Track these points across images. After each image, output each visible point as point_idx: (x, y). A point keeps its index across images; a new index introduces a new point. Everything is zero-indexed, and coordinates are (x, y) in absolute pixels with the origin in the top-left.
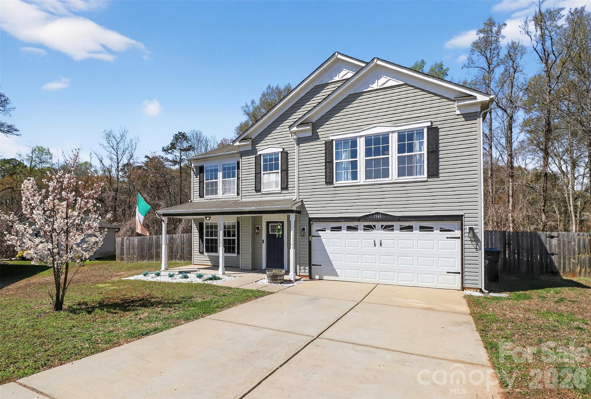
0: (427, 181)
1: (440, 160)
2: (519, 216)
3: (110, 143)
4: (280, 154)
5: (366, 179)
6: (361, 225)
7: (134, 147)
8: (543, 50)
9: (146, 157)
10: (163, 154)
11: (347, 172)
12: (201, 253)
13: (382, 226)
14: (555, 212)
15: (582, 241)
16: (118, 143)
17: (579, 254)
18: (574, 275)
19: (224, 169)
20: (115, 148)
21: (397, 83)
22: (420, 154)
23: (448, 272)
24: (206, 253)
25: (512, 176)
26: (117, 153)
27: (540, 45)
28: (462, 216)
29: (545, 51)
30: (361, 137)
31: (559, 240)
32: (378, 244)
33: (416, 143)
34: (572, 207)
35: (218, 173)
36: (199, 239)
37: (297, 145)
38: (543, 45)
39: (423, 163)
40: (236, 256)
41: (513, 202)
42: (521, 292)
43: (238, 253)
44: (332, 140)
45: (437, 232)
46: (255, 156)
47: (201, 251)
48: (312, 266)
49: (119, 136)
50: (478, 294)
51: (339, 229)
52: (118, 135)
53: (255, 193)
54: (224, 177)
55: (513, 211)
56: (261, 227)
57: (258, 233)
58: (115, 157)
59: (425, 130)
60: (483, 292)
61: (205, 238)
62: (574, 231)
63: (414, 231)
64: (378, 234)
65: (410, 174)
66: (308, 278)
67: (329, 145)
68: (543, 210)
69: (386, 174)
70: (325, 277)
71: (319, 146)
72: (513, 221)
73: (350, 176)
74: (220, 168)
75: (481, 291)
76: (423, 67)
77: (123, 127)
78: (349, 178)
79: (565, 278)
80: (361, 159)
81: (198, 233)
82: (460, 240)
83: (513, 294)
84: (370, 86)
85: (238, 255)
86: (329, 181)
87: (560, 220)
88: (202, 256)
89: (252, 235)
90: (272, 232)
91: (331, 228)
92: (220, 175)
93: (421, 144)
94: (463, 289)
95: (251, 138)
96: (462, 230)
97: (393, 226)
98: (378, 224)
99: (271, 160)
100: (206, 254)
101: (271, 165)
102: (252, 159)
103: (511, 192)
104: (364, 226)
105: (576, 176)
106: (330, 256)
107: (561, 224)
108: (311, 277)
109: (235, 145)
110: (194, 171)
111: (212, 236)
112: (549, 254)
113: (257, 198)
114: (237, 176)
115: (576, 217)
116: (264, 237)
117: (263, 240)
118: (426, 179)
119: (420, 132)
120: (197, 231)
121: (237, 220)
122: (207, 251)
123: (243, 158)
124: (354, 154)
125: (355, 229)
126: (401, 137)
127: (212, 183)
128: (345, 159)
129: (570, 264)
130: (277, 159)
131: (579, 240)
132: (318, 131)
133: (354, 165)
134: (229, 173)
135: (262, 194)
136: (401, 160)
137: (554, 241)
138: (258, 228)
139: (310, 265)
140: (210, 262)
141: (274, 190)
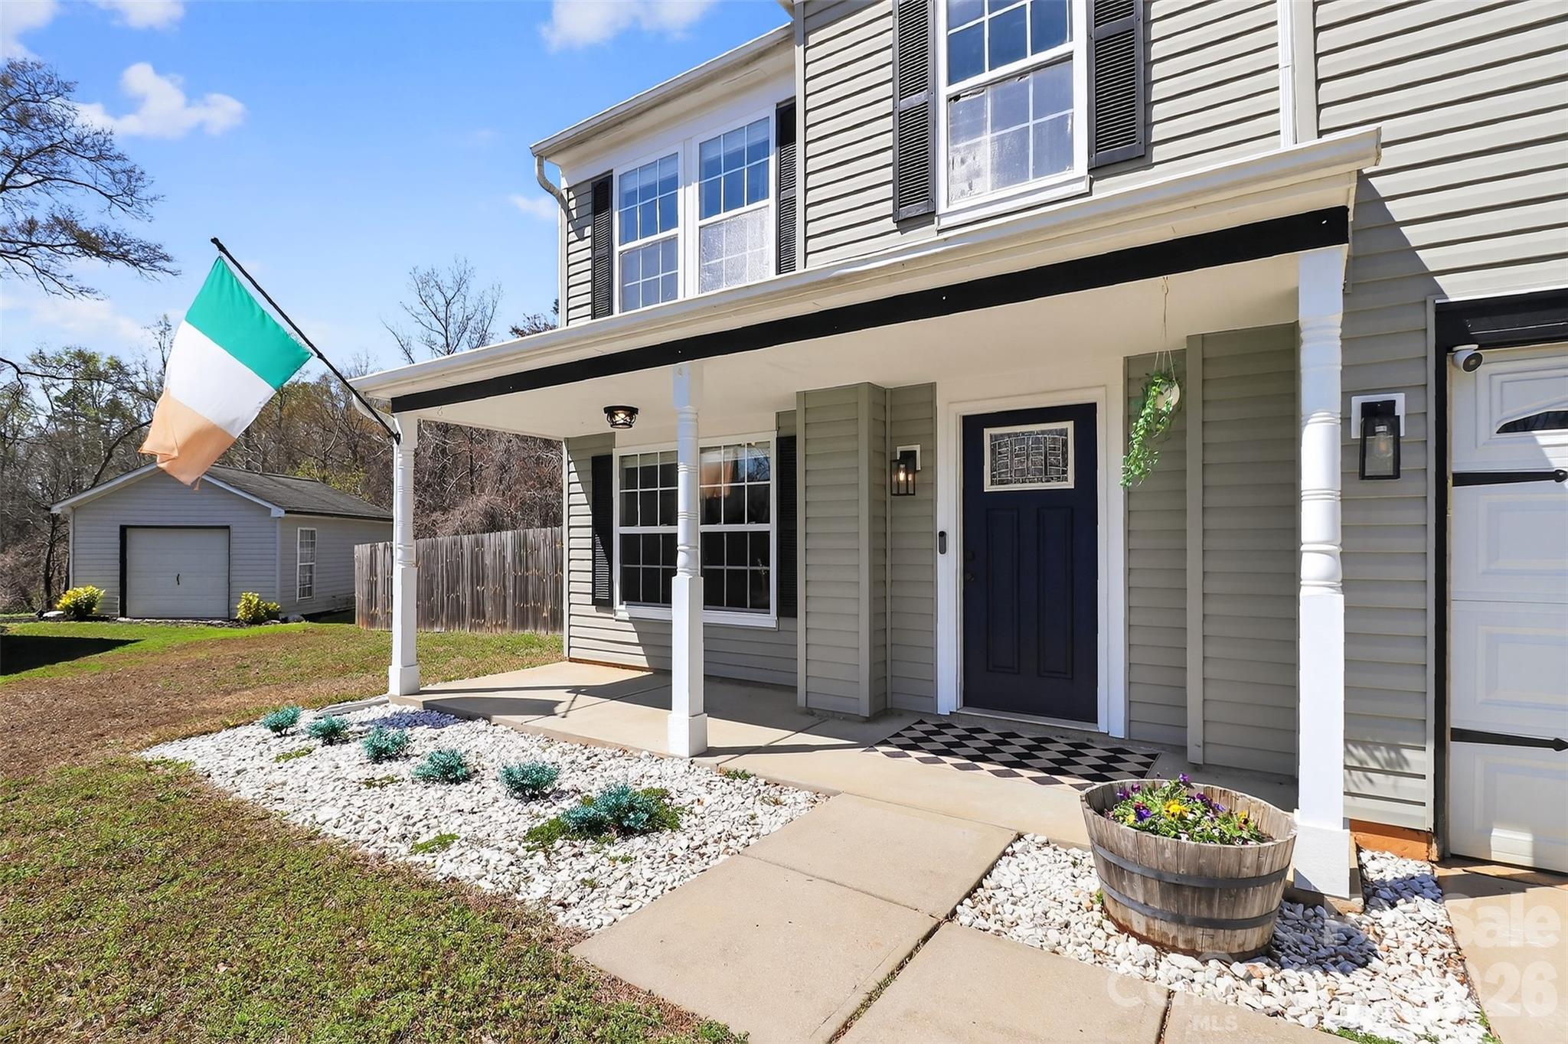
3: (430, 302)
7: (489, 312)
12: (603, 603)
19: (709, 167)
20: (442, 315)
24: (623, 607)
26: (446, 331)
35: (680, 194)
36: (593, 538)
40: (774, 625)
43: (788, 608)
47: (603, 596)
48: (1457, 749)
49: (450, 284)
52: (448, 282)
53: (898, 237)
54: (709, 207)
56: (931, 452)
57: (906, 492)
58: (441, 341)
61: (618, 530)
74: (689, 164)
77: (461, 260)
81: (588, 510)
85: (786, 622)
88: (603, 620)
89: (874, 502)
90: (1002, 482)
92: (688, 198)
100: (622, 610)
101: (1007, 27)
108: (1446, 844)
111: (648, 519)
114: (780, 189)
116: (948, 513)
117: (942, 534)
120: (582, 498)
121: (778, 428)
122: (629, 597)
123: (813, 38)
127: (649, 251)
134: (733, 183)
135: (943, 231)
138: (908, 458)
139: (1444, 735)
140: (640, 650)
141: (1032, 184)
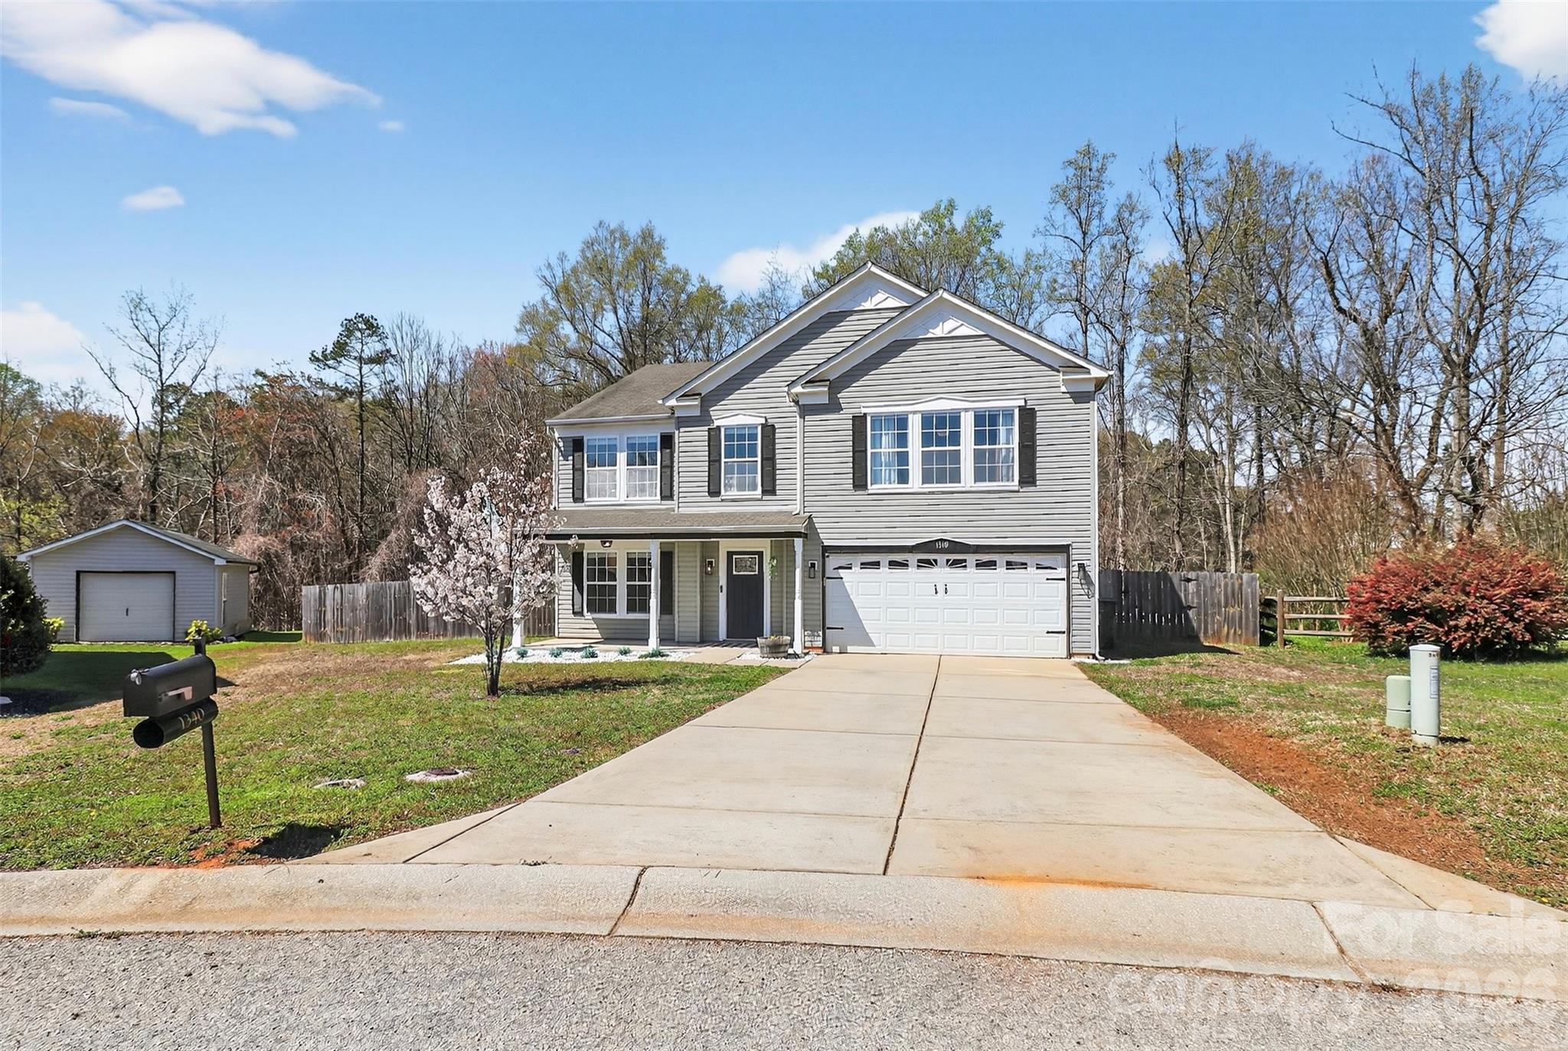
0: (1018, 492)
1: (1038, 460)
2: (1136, 544)
3: (141, 327)
4: (760, 428)
5: (923, 483)
6: (912, 559)
8: (1179, 220)
9: (259, 373)
10: (311, 370)
11: (890, 470)
12: (578, 613)
13: (948, 561)
14: (1199, 535)
15: (1230, 585)
16: (161, 330)
17: (1225, 607)
18: (1219, 641)
19: (631, 447)
20: (153, 339)
21: (975, 333)
22: (1008, 449)
23: (1048, 632)
25: (1124, 465)
26: (159, 356)
27: (1175, 210)
28: (1069, 546)
29: (1183, 223)
30: (915, 412)
31: (1198, 585)
32: (941, 590)
33: (1002, 430)
34: (1229, 526)
35: (618, 454)
36: (573, 585)
37: (800, 417)
38: (1180, 210)
39: (1013, 462)
41: (1125, 516)
42: (1146, 659)
43: (667, 612)
44: (865, 414)
45: (1031, 570)
46: (706, 428)
47: (578, 609)
48: (827, 631)
49: (165, 310)
50: (1092, 661)
51: (876, 565)
52: (162, 307)
53: (709, 499)
54: (631, 462)
55: (1124, 533)
56: (717, 562)
57: (710, 573)
58: (152, 365)
59: (1017, 411)
60: (1097, 659)
61: (586, 583)
62: (1233, 571)
63: (998, 570)
64: (941, 574)
65: (993, 478)
66: (820, 651)
67: (859, 421)
68: (1178, 532)
69: (956, 477)
70: (850, 649)
71: (840, 423)
72: (1125, 552)
73: (894, 476)
74: (622, 443)
75: (1094, 657)
76: (952, 214)
78: (892, 480)
79: (1207, 644)
80: (915, 447)
81: (570, 574)
82: (1065, 583)
83: (1136, 661)
84: (931, 330)
85: (665, 616)
86: (860, 484)
87: (1209, 552)
88: (578, 620)
90: (737, 571)
91: (862, 564)
92: (622, 457)
93: (1009, 432)
94: (1070, 655)
95: (700, 394)
96: (1068, 567)
97: (965, 561)
98: (941, 558)
99: (741, 437)
100: (588, 615)
101: (741, 448)
102: (701, 433)
103: (1121, 494)
104: (919, 561)
105: (1237, 461)
106: (859, 611)
107: (1212, 560)
108: (825, 650)
109: (667, 404)
110: (559, 448)
111: (602, 578)
112: (1184, 608)
113: (714, 507)
114: (662, 463)
115: (1236, 544)
116: (723, 581)
117: (721, 587)
118: (1016, 488)
119: (1008, 414)
120: (567, 569)
121: (662, 548)
122: (592, 609)
123: (682, 430)
124: (902, 440)
125: (904, 565)
126: (979, 419)
127: (602, 473)
128: (887, 447)
129: (1213, 623)
130: (753, 437)
131: (1226, 585)
132: (839, 396)
133: (903, 458)
134: (642, 455)
135: (722, 500)
136: (979, 456)
137: (1191, 586)
138: (711, 563)
139: (824, 628)
140: (597, 631)
141: (746, 493)
